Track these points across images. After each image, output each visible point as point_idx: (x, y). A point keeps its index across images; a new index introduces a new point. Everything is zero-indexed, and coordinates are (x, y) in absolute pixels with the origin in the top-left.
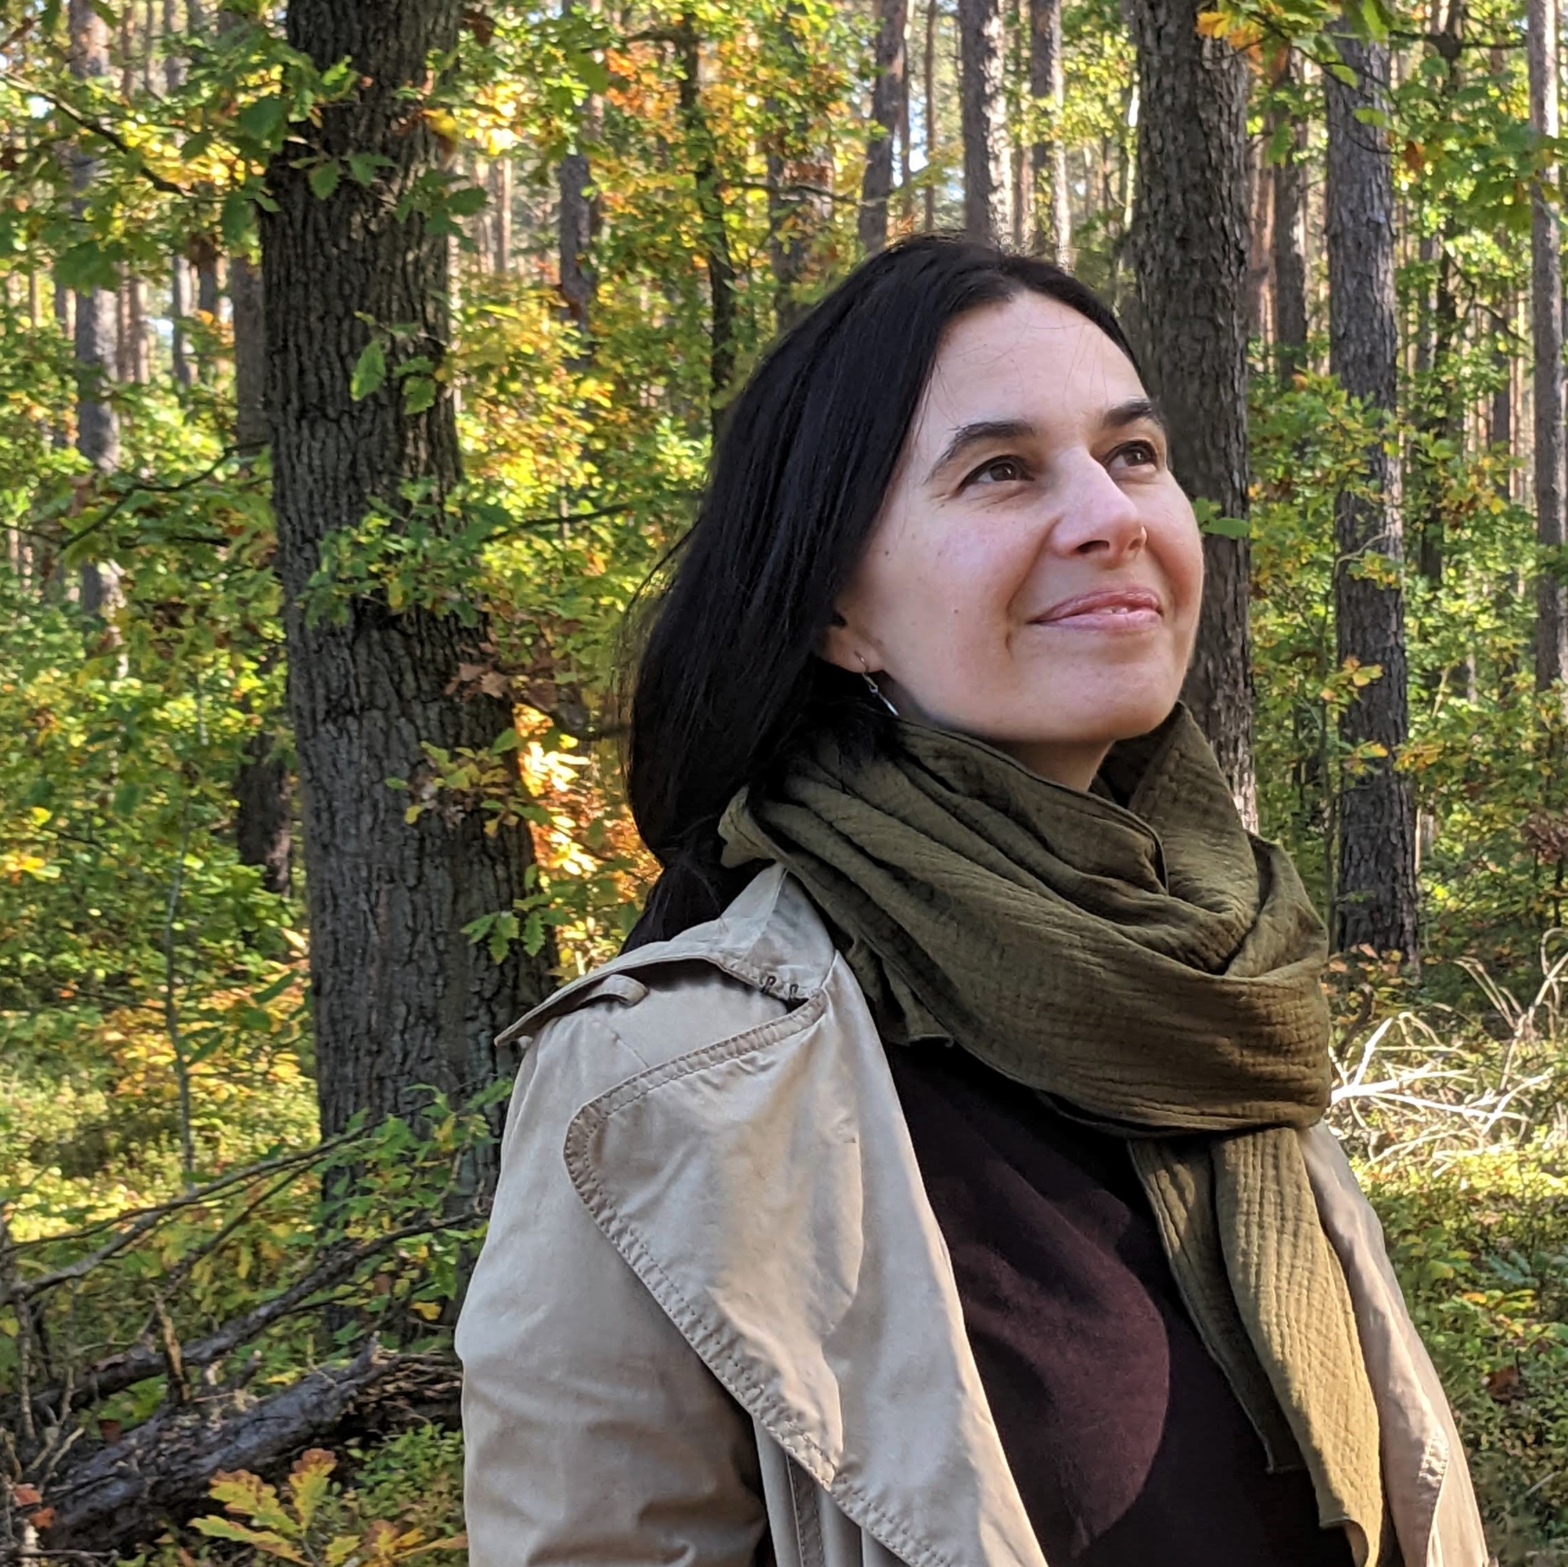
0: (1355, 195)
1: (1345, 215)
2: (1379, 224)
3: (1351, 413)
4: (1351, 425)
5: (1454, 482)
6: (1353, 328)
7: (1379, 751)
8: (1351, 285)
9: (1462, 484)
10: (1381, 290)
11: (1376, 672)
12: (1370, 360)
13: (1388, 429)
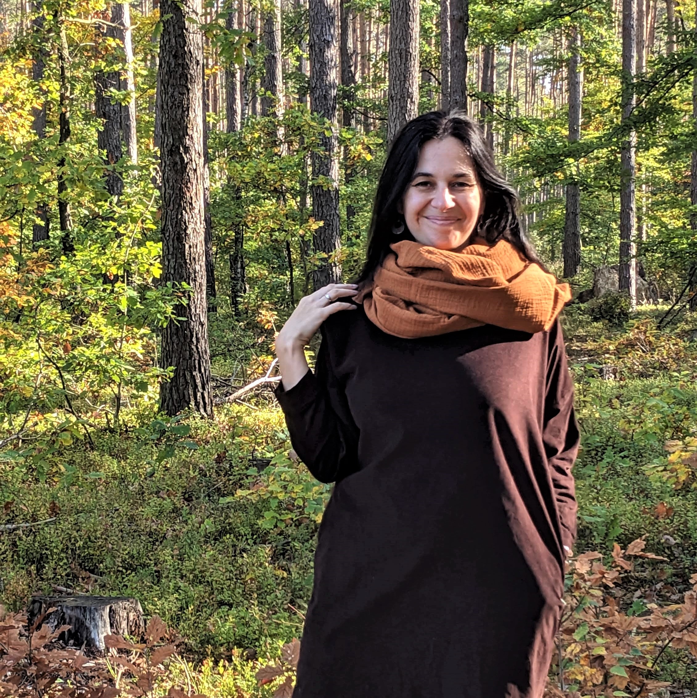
0: (319, 29)
1: (315, 38)
2: (329, 42)
4: (313, 123)
5: (352, 147)
6: (318, 83)
7: (325, 255)
11: (321, 224)
13: (327, 125)
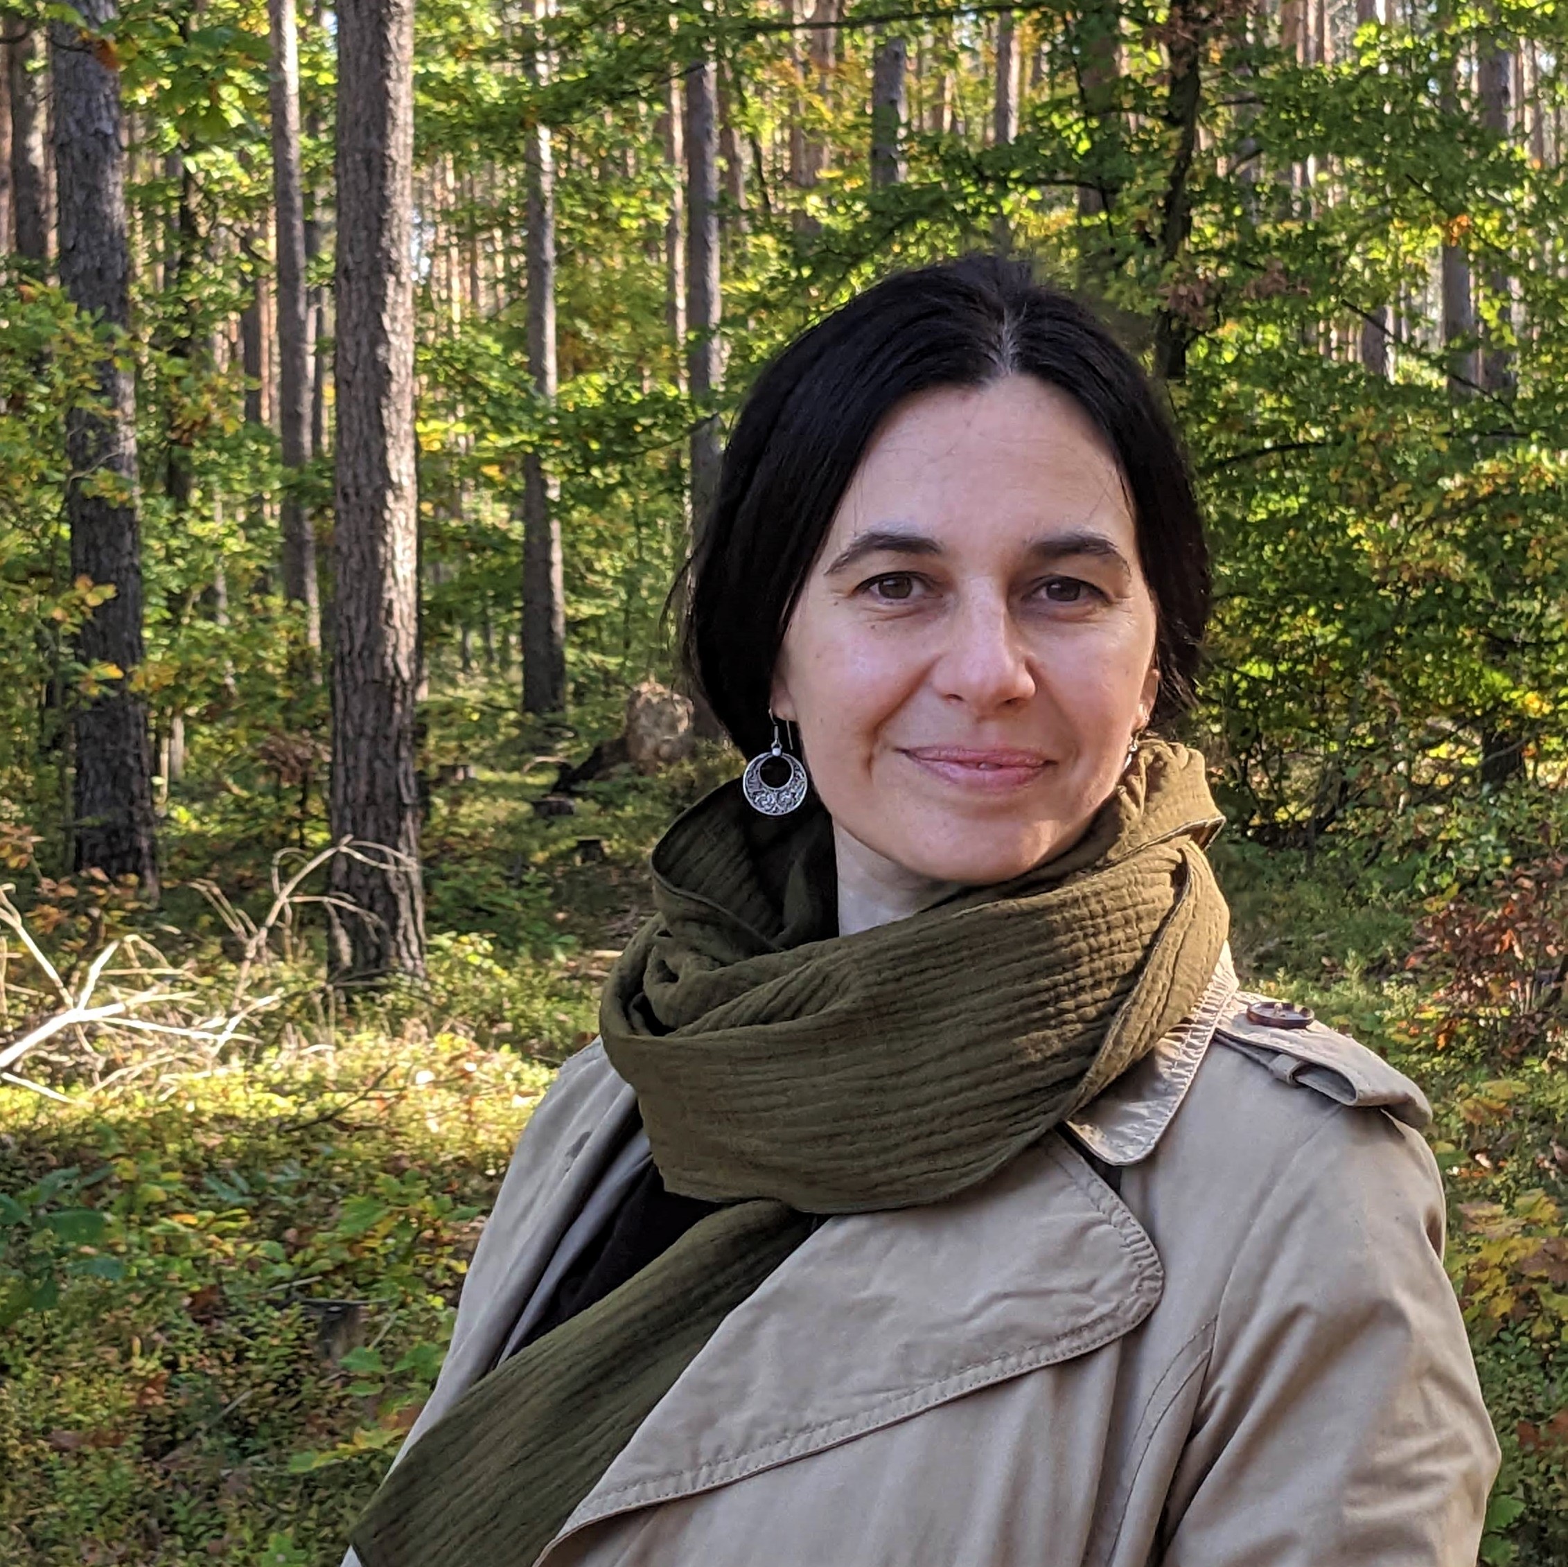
0: (82, 104)
1: (73, 127)
2: (106, 136)
3: (81, 327)
4: (82, 339)
5: (187, 400)
6: (82, 238)
7: (113, 672)
8: (79, 197)
9: (195, 402)
10: (110, 202)
11: (109, 591)
12: (100, 273)
13: (119, 345)
